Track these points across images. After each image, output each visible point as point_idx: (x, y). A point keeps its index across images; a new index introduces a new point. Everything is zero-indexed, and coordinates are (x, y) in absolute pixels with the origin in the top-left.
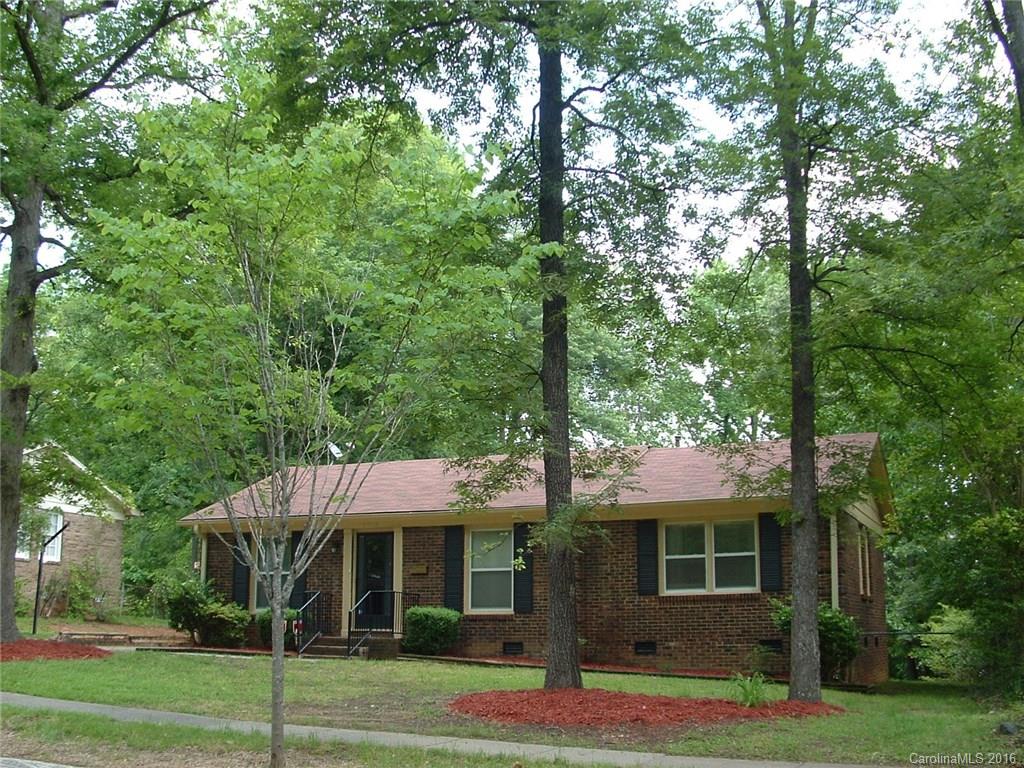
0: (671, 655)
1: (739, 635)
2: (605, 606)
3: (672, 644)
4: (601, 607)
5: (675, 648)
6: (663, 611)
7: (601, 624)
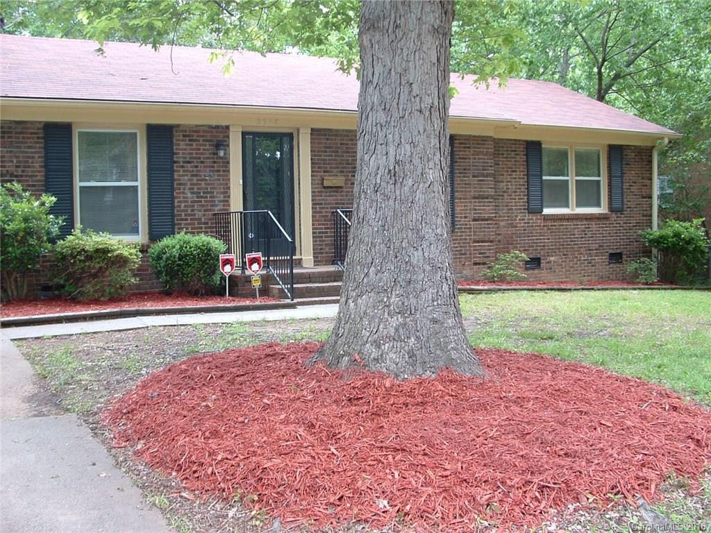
0: (551, 269)
1: (596, 250)
2: (502, 224)
3: (552, 259)
4: (499, 224)
5: (554, 262)
6: (546, 228)
7: (499, 241)
